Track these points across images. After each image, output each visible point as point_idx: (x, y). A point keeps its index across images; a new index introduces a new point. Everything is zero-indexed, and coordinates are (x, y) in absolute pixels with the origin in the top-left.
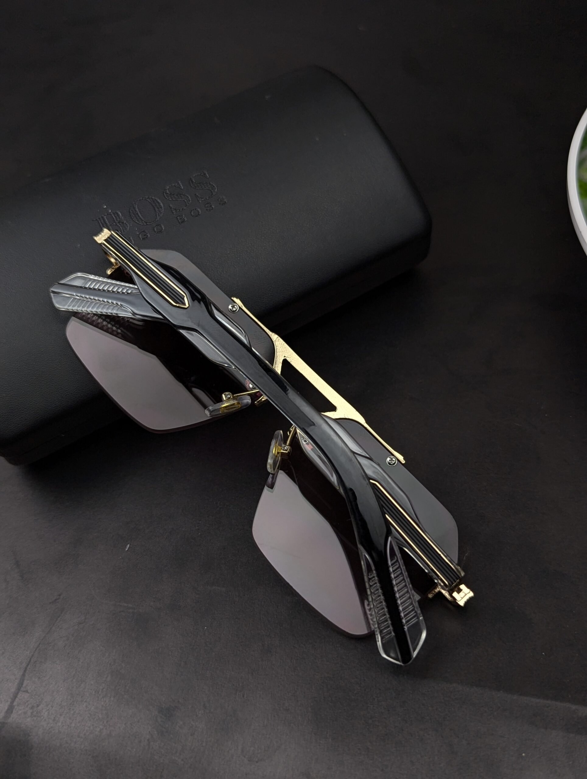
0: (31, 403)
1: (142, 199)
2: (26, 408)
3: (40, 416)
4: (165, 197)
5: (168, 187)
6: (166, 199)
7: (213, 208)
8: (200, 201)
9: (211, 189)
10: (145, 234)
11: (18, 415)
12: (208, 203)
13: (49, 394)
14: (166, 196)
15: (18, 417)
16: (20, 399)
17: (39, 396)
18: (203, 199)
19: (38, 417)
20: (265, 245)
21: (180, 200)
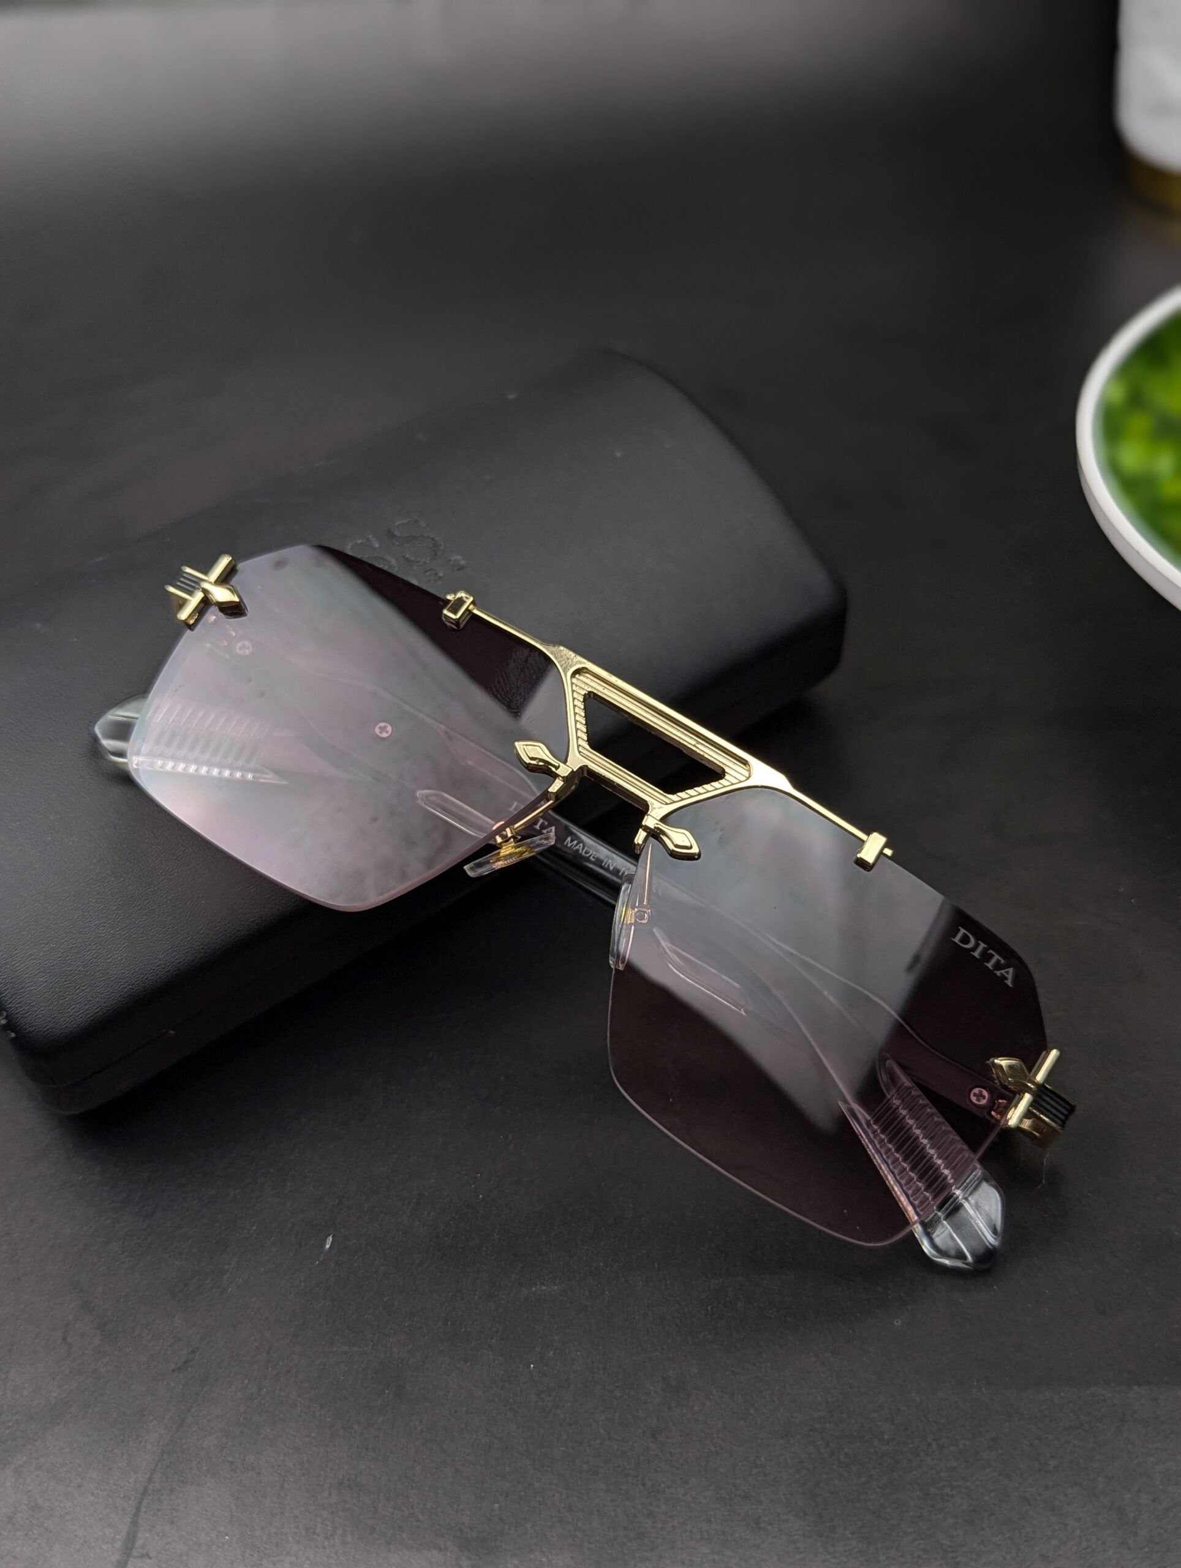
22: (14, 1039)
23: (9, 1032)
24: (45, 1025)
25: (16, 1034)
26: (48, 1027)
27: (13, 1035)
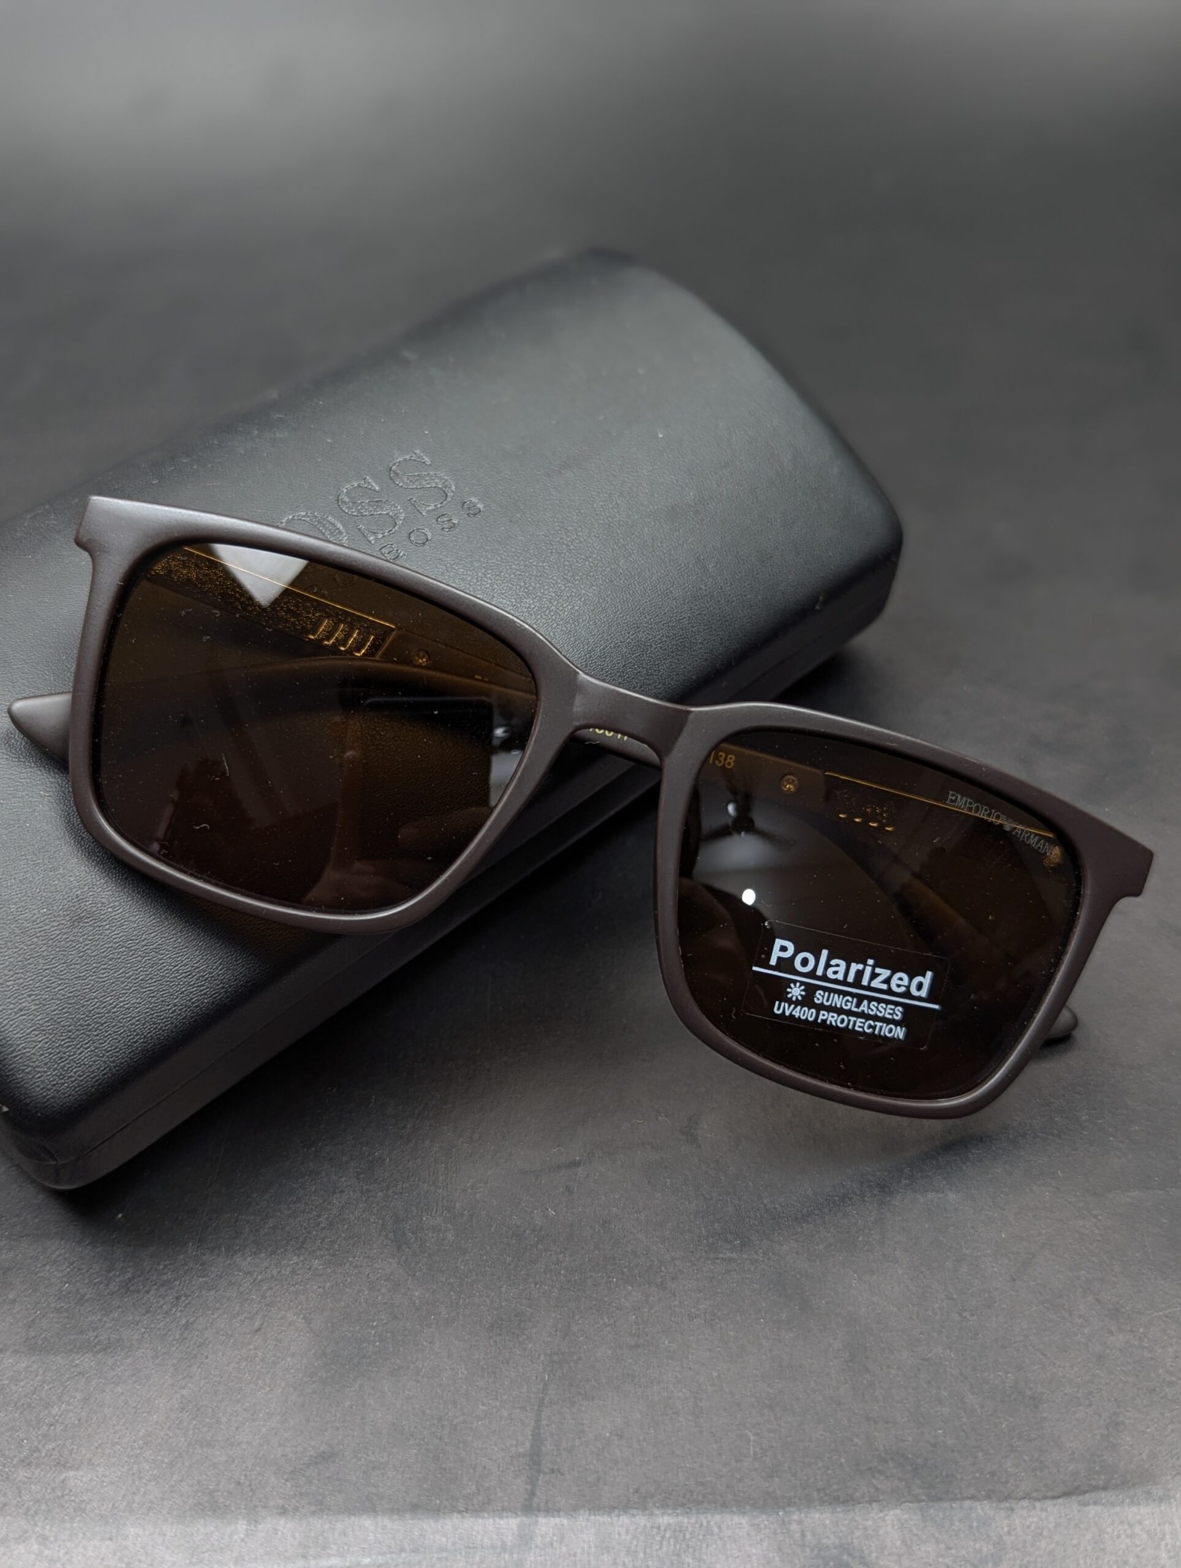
0: (115, 1009)
2: (105, 1023)
3: (140, 1039)
11: (86, 1044)
13: (155, 982)
15: (86, 1049)
16: (87, 1001)
17: (133, 989)
19: (135, 1042)
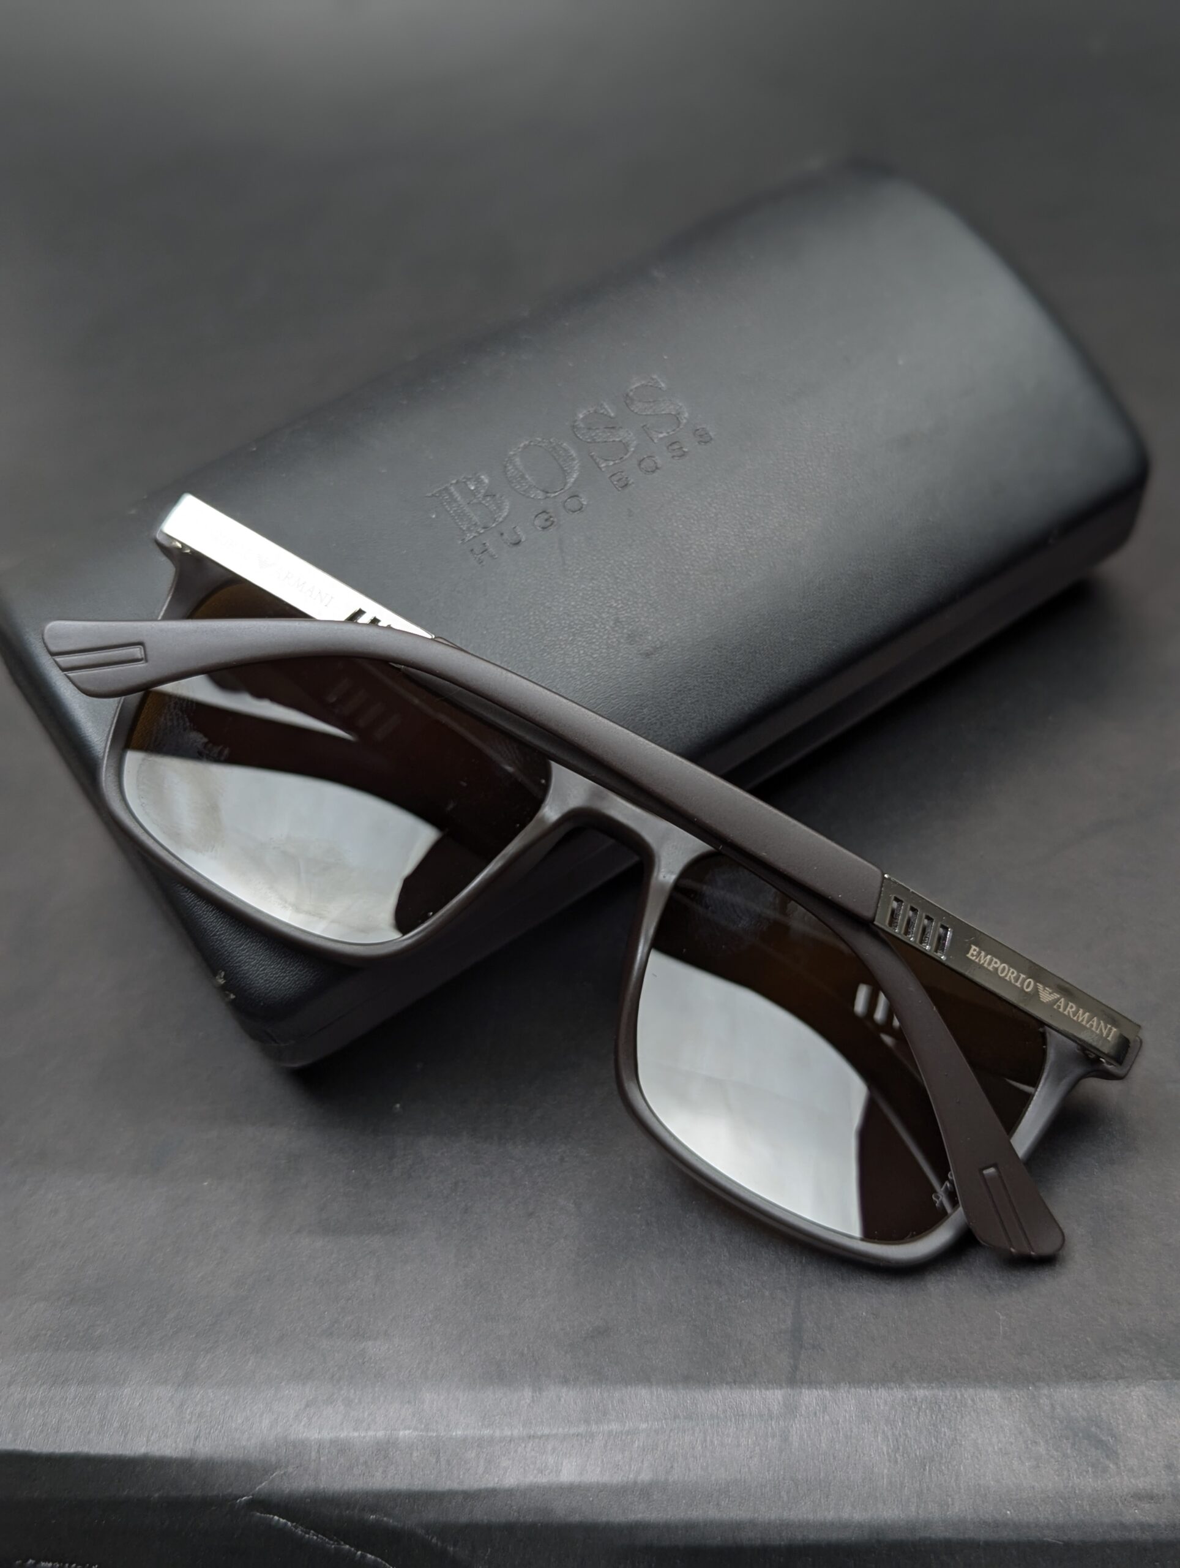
1: (529, 445)
4: (577, 437)
5: (581, 416)
6: (581, 440)
7: (684, 452)
8: (656, 441)
9: (673, 413)
10: (546, 516)
12: (673, 443)
14: (579, 435)
18: (661, 436)
20: (807, 522)
21: (614, 441)
22: (233, 1002)
23: (227, 992)
24: (268, 985)
25: (234, 995)
26: (270, 989)
27: (232, 996)
